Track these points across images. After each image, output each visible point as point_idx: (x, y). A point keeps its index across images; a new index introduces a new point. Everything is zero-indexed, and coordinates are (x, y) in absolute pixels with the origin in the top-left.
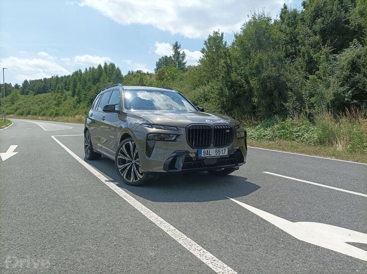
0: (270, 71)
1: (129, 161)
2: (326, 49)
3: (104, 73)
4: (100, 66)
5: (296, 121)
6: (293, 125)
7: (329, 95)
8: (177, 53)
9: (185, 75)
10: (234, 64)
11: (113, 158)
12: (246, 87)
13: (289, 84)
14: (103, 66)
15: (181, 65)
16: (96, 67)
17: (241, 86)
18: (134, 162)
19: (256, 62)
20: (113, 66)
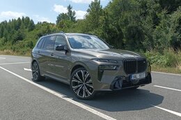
0: (132, 23)
1: (80, 84)
2: (164, 11)
3: (22, 23)
4: (19, 18)
5: (151, 52)
6: (151, 55)
7: (169, 37)
8: (70, 12)
9: (75, 24)
10: (110, 19)
11: (68, 82)
12: (118, 33)
13: (144, 31)
14: (21, 18)
15: (73, 19)
16: (17, 19)
17: (115, 32)
18: (84, 84)
19: (124, 18)
20: (28, 18)
